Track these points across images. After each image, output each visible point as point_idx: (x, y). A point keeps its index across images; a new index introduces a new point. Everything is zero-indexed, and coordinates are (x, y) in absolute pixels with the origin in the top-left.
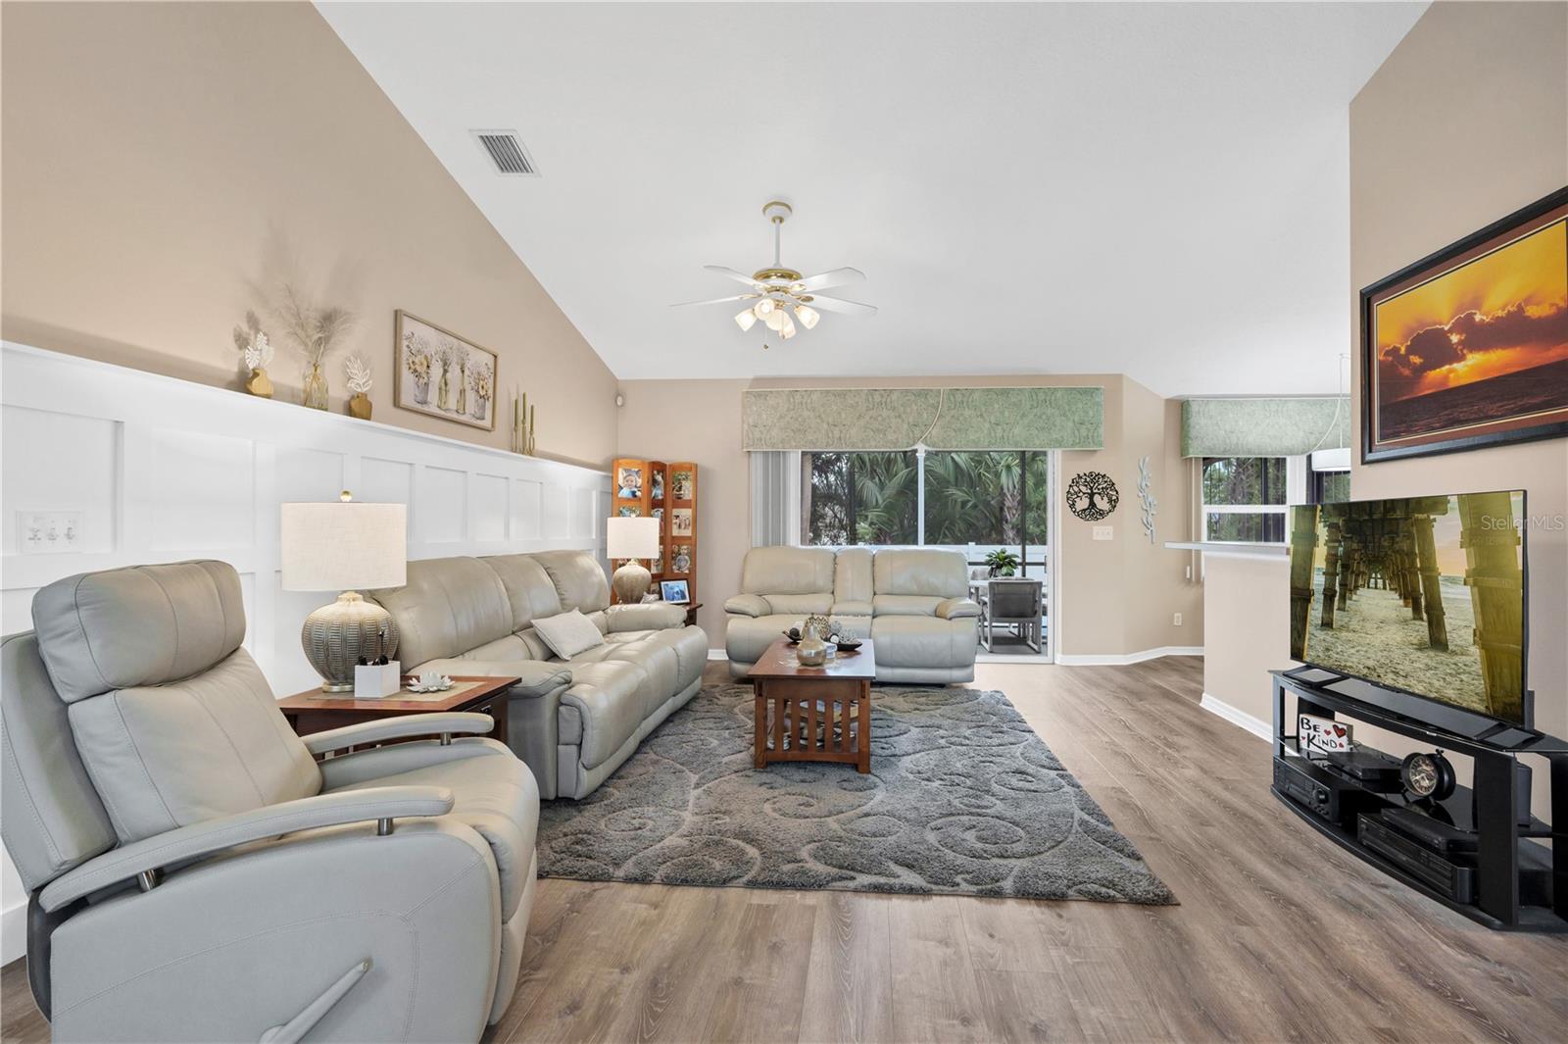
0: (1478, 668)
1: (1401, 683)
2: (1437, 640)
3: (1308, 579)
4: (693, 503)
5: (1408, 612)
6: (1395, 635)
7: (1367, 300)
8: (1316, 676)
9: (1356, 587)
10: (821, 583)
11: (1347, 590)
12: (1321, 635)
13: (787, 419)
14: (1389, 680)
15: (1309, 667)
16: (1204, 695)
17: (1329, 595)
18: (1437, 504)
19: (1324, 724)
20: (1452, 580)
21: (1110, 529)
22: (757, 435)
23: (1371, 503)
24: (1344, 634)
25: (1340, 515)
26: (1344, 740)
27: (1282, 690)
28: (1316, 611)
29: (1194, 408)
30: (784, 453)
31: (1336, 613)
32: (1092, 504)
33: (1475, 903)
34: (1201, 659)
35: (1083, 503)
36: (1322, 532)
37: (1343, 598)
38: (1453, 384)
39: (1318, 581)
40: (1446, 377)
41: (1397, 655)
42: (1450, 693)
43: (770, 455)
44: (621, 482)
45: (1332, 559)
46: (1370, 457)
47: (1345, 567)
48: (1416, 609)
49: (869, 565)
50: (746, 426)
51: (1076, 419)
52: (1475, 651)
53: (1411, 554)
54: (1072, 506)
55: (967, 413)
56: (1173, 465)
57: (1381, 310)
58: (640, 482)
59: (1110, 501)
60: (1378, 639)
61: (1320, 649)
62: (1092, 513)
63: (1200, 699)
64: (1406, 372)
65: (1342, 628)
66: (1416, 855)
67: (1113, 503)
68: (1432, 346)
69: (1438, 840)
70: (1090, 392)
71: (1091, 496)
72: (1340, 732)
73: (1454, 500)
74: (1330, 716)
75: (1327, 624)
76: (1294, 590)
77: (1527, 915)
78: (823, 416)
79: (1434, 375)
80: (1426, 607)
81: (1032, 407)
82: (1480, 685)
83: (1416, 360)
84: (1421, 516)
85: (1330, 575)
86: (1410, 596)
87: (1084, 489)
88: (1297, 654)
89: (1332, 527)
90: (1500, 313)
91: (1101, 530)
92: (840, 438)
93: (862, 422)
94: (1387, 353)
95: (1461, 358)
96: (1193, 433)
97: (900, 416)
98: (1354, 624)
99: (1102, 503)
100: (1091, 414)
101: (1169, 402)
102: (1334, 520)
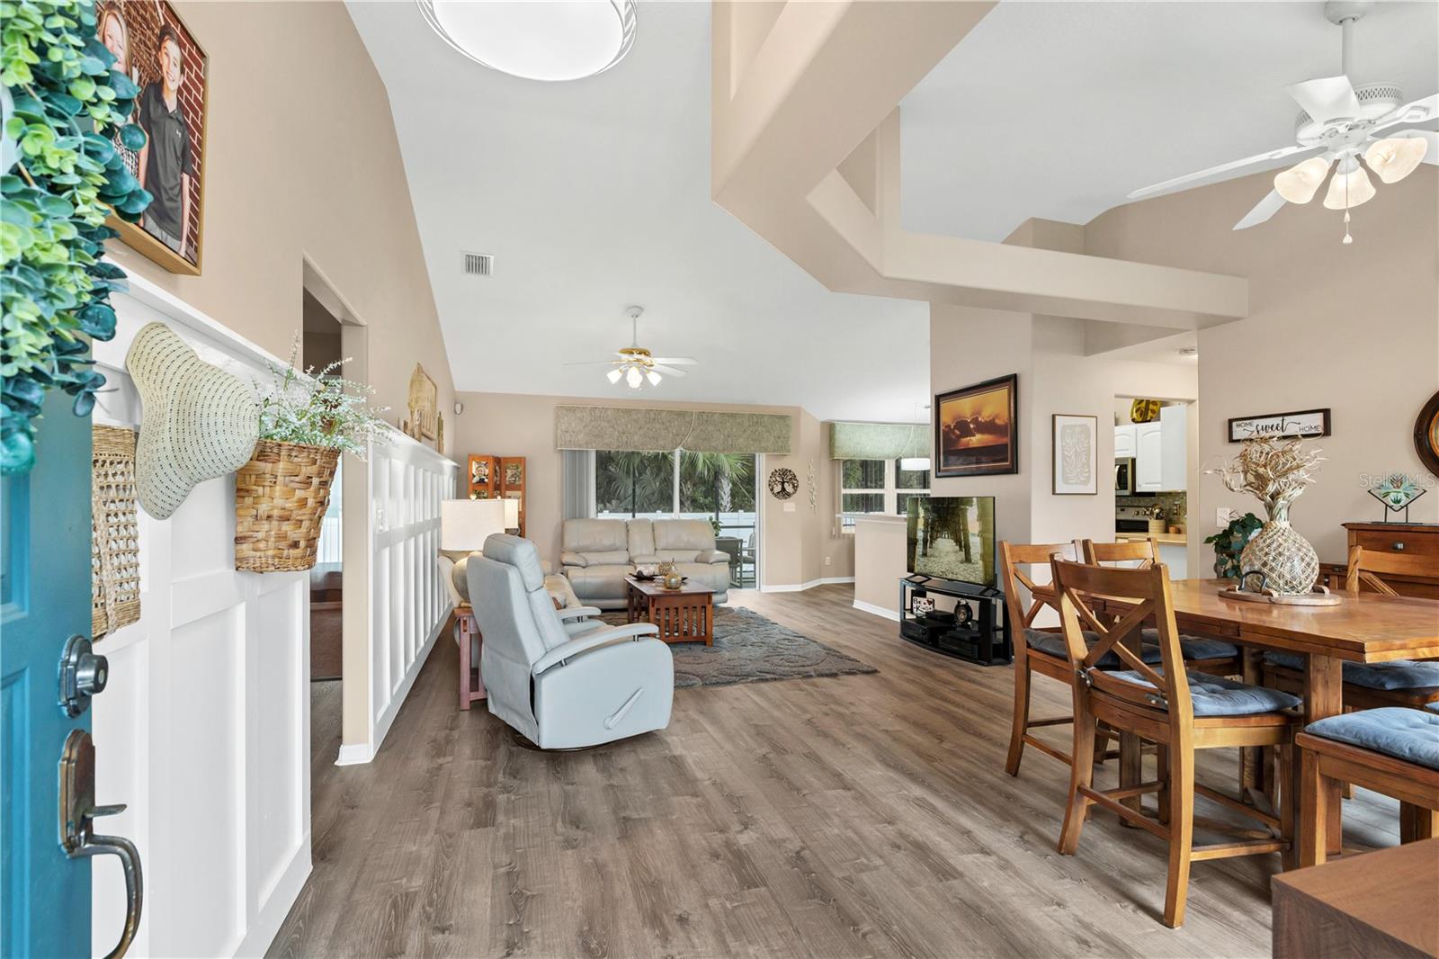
0: (981, 569)
1: (954, 577)
2: (968, 559)
3: (916, 534)
4: (523, 487)
5: (958, 548)
6: (952, 558)
7: (938, 399)
8: (919, 579)
9: (937, 538)
10: (618, 543)
11: (933, 539)
12: (922, 559)
13: (590, 427)
14: (949, 577)
15: (916, 575)
16: (855, 601)
17: (925, 542)
18: (965, 501)
19: (923, 600)
20: (973, 535)
21: (793, 505)
22: (568, 438)
23: (943, 498)
24: (932, 559)
25: (930, 504)
26: (931, 606)
27: (905, 587)
28: (919, 549)
29: (838, 428)
30: (587, 451)
31: (928, 549)
32: (783, 489)
33: (980, 658)
34: (853, 584)
35: (778, 488)
36: (922, 512)
37: (931, 543)
38: (971, 446)
39: (920, 535)
40: (968, 443)
41: (953, 566)
42: (972, 579)
43: (577, 454)
44: (474, 471)
45: (926, 524)
46: (939, 474)
47: (932, 528)
48: (960, 546)
49: (650, 530)
50: (559, 431)
51: (776, 435)
52: (981, 562)
53: (959, 523)
54: (772, 490)
55: (710, 428)
56: (825, 462)
57: (944, 405)
58: (487, 471)
59: (794, 487)
60: (946, 560)
61: (922, 565)
62: (784, 494)
63: (852, 604)
64: (954, 437)
65: (931, 556)
66: (960, 646)
67: (795, 487)
68: (963, 428)
69: (967, 638)
70: (783, 418)
71: (783, 483)
72: (930, 603)
73: (975, 500)
74: (924, 596)
75: (925, 555)
76: (909, 539)
77: (995, 661)
78: (616, 426)
79: (965, 440)
80: (964, 546)
81: (749, 426)
82: (982, 575)
83: (957, 432)
84: (963, 507)
85: (925, 532)
86: (958, 541)
87: (778, 479)
88: (910, 569)
89: (926, 510)
90: (988, 420)
91: (789, 506)
92: (627, 442)
93: (642, 432)
94: (946, 427)
95: (974, 435)
96: (837, 444)
97: (667, 428)
98: (936, 554)
99: (789, 488)
100: (784, 432)
101: (823, 423)
102: (926, 506)
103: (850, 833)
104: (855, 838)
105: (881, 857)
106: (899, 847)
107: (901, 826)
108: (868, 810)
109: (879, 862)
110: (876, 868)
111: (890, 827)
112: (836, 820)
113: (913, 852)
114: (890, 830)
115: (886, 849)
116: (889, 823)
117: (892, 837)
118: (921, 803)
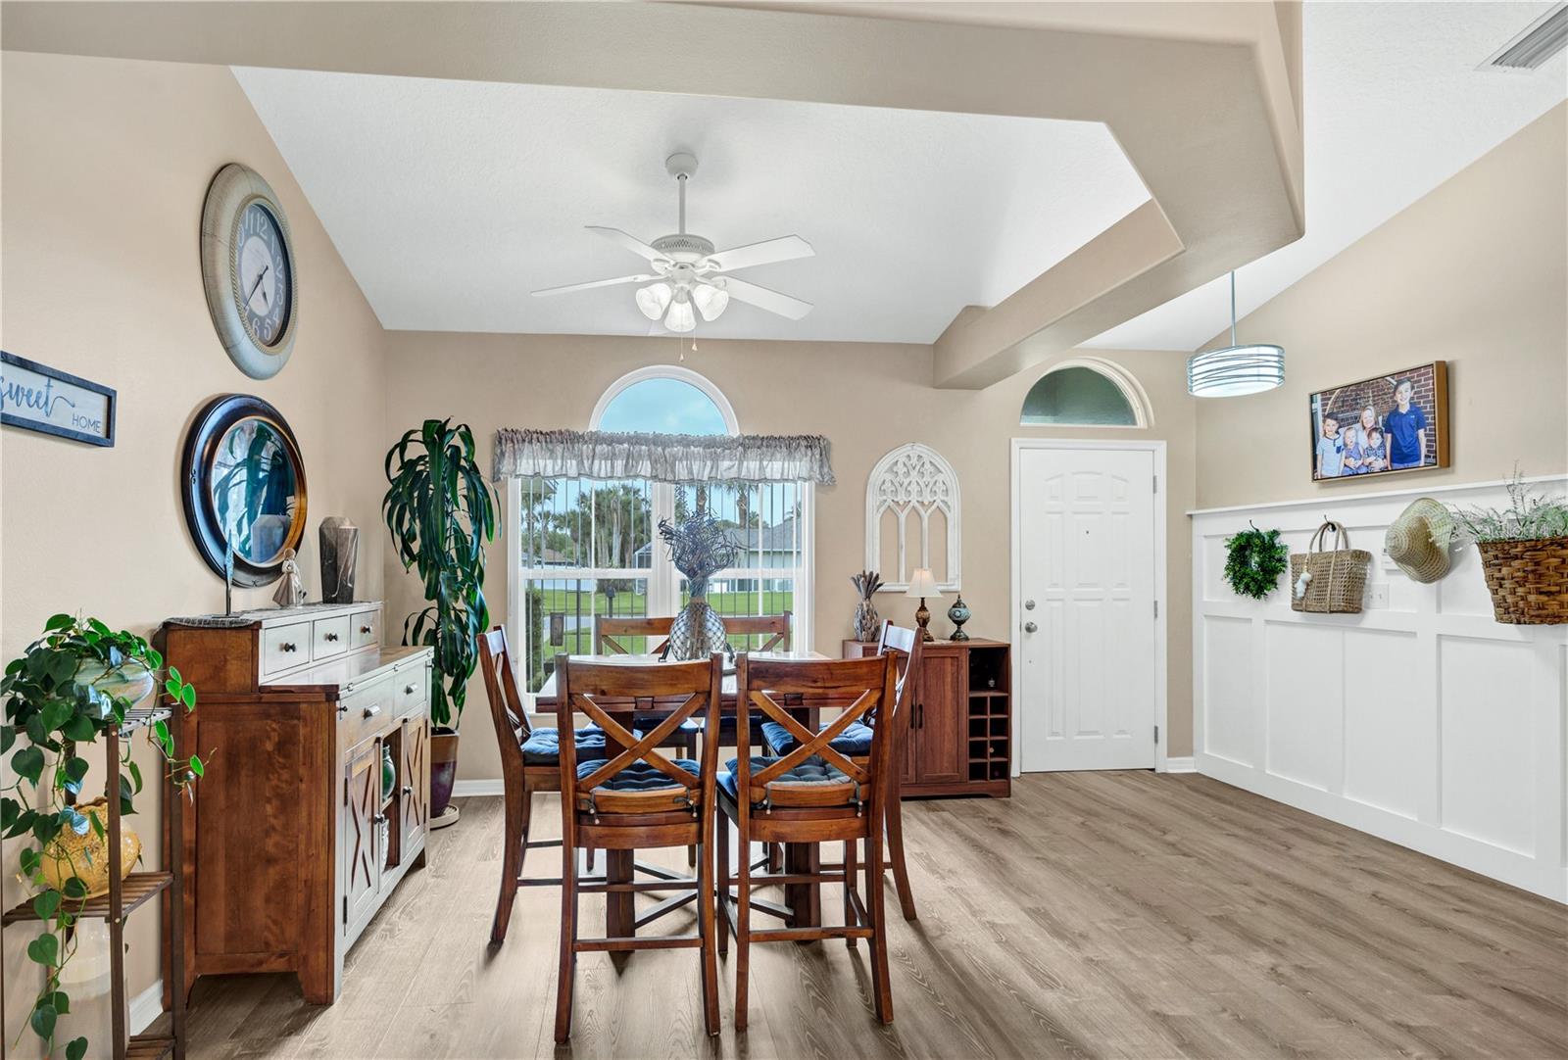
103: (1139, 953)
104: (1131, 949)
105: (1099, 929)
106: (1081, 935)
107: (1076, 955)
108: (1121, 979)
109: (1101, 925)
110: (1104, 921)
111: (1091, 956)
112: (1161, 969)
113: (1067, 930)
114: (1090, 953)
115: (1093, 934)
116: (1092, 960)
117: (1089, 946)
118: (1048, 981)
